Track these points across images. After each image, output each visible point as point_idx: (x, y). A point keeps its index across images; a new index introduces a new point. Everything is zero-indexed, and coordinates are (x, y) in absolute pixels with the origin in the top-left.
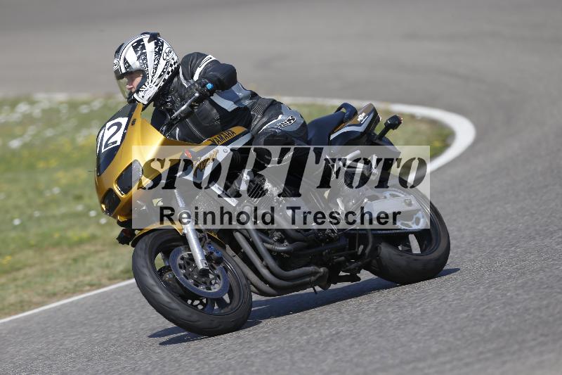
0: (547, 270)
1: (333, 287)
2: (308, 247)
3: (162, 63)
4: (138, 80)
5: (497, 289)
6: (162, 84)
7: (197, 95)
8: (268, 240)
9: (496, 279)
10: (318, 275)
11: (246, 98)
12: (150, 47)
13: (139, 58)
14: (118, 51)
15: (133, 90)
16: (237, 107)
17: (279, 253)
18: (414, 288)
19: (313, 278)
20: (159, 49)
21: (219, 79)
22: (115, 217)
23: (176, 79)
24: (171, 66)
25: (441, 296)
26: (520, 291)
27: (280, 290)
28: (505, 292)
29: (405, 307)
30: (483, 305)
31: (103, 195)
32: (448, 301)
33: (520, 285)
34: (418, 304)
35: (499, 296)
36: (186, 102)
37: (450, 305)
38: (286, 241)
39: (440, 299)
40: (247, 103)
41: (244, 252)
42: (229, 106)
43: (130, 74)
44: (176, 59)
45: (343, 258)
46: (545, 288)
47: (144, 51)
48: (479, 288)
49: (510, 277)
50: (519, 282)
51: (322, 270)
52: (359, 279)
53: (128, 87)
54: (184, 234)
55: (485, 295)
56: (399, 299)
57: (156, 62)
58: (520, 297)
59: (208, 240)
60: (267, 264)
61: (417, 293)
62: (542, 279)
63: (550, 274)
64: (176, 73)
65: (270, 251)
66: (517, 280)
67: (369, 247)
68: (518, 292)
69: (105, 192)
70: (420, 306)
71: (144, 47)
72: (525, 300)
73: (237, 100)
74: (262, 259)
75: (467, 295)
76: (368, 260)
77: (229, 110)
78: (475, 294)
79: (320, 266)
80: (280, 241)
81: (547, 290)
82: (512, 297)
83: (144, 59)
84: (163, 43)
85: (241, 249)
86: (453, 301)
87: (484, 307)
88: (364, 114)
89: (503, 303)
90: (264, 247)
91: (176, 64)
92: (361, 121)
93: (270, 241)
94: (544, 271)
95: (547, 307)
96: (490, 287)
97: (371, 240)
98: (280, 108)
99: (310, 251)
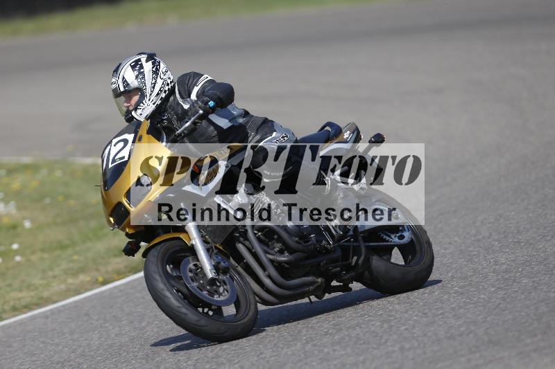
0: (363, 326)
1: (327, 296)
2: (307, 258)
3: (160, 82)
4: (136, 98)
5: (314, 345)
6: (159, 102)
7: (201, 112)
8: (269, 251)
9: (313, 336)
10: (316, 285)
11: (240, 116)
12: (148, 67)
13: (137, 77)
14: (116, 71)
15: (131, 108)
16: (231, 124)
17: (280, 263)
18: (232, 345)
19: (311, 288)
20: (157, 69)
21: (219, 97)
22: (123, 229)
23: (172, 98)
24: (168, 85)
25: (258, 353)
26: (337, 347)
27: (282, 299)
28: (322, 348)
29: (223, 363)
30: (300, 360)
31: (111, 208)
32: (265, 357)
33: (337, 341)
34: (236, 361)
35: (316, 352)
36: (190, 119)
37: (268, 362)
38: (286, 252)
39: (258, 356)
40: (241, 120)
41: (247, 262)
42: (224, 123)
43: (129, 92)
44: (172, 78)
45: (338, 269)
46: (361, 344)
47: (142, 70)
48: (296, 345)
49: (326, 333)
50: (336, 337)
51: (319, 280)
52: (351, 289)
53: (126, 104)
54: (193, 245)
55: (302, 351)
56: (217, 356)
57: (154, 81)
58: (337, 353)
59: (215, 251)
60: (269, 274)
61: (234, 350)
62: (358, 334)
63: (367, 330)
64: (172, 91)
65: (272, 261)
66: (334, 336)
67: (362, 258)
68: (335, 348)
69: (114, 205)
70: (238, 362)
71: (142, 67)
72: (342, 355)
73: (232, 118)
74: (264, 269)
75: (284, 351)
76: (361, 271)
77: (225, 128)
78: (292, 350)
79: (318, 276)
80: (281, 252)
81: (364, 346)
82: (329, 353)
83: (142, 78)
84: (159, 63)
85: (244, 259)
86: (271, 357)
87: (300, 364)
88: (348, 132)
89: (320, 359)
90: (266, 257)
91: (172, 84)
92: (348, 138)
93: (272, 252)
94: (361, 327)
95: (364, 362)
96: (307, 343)
97: (363, 250)
98: (273, 126)
99: (308, 262)
